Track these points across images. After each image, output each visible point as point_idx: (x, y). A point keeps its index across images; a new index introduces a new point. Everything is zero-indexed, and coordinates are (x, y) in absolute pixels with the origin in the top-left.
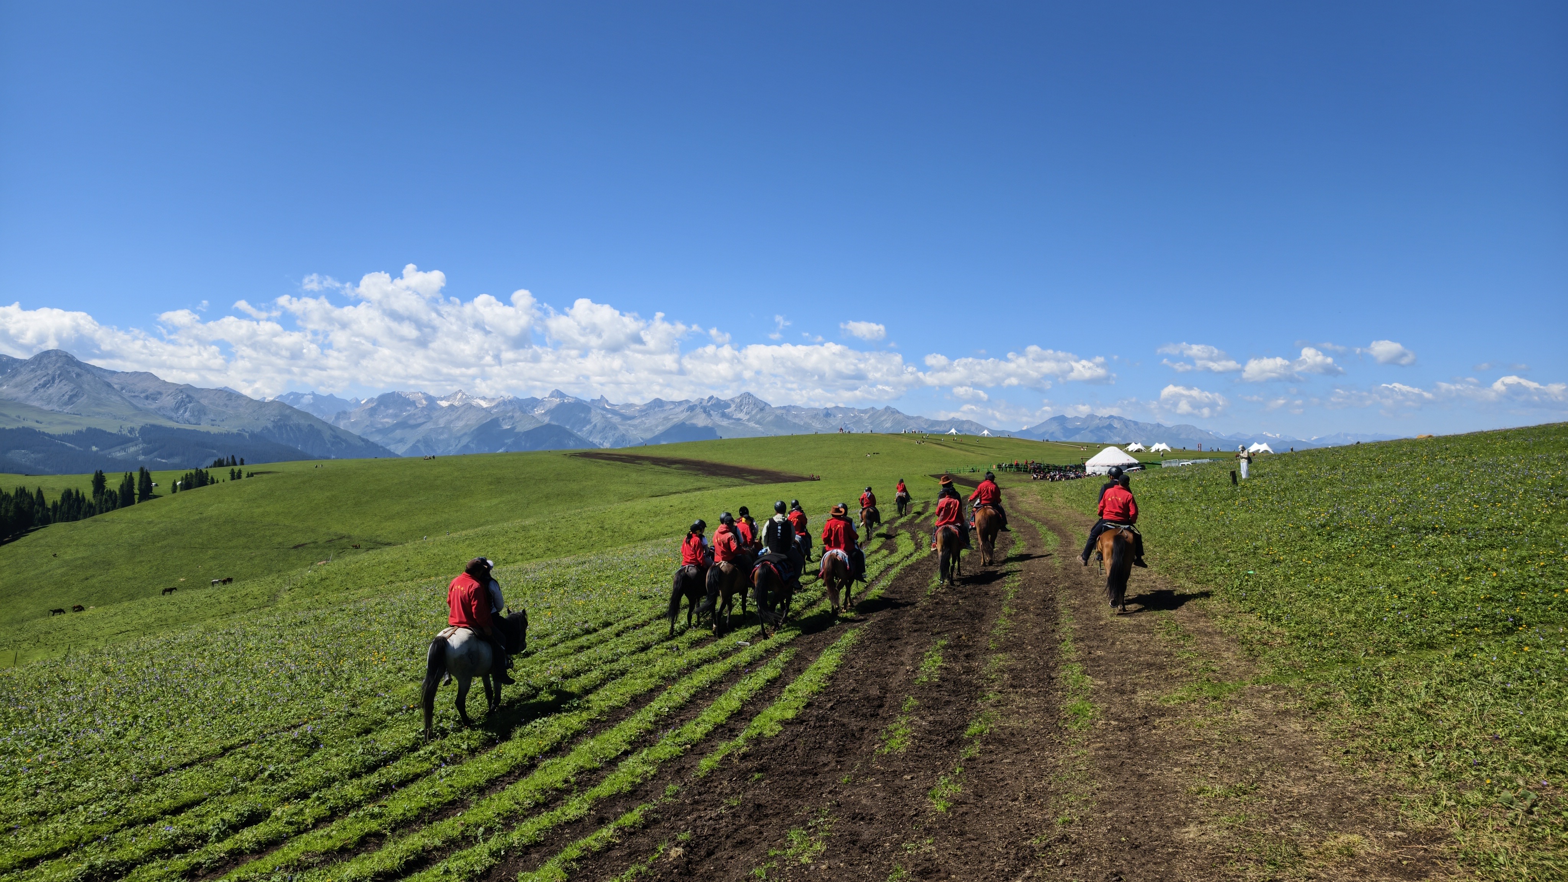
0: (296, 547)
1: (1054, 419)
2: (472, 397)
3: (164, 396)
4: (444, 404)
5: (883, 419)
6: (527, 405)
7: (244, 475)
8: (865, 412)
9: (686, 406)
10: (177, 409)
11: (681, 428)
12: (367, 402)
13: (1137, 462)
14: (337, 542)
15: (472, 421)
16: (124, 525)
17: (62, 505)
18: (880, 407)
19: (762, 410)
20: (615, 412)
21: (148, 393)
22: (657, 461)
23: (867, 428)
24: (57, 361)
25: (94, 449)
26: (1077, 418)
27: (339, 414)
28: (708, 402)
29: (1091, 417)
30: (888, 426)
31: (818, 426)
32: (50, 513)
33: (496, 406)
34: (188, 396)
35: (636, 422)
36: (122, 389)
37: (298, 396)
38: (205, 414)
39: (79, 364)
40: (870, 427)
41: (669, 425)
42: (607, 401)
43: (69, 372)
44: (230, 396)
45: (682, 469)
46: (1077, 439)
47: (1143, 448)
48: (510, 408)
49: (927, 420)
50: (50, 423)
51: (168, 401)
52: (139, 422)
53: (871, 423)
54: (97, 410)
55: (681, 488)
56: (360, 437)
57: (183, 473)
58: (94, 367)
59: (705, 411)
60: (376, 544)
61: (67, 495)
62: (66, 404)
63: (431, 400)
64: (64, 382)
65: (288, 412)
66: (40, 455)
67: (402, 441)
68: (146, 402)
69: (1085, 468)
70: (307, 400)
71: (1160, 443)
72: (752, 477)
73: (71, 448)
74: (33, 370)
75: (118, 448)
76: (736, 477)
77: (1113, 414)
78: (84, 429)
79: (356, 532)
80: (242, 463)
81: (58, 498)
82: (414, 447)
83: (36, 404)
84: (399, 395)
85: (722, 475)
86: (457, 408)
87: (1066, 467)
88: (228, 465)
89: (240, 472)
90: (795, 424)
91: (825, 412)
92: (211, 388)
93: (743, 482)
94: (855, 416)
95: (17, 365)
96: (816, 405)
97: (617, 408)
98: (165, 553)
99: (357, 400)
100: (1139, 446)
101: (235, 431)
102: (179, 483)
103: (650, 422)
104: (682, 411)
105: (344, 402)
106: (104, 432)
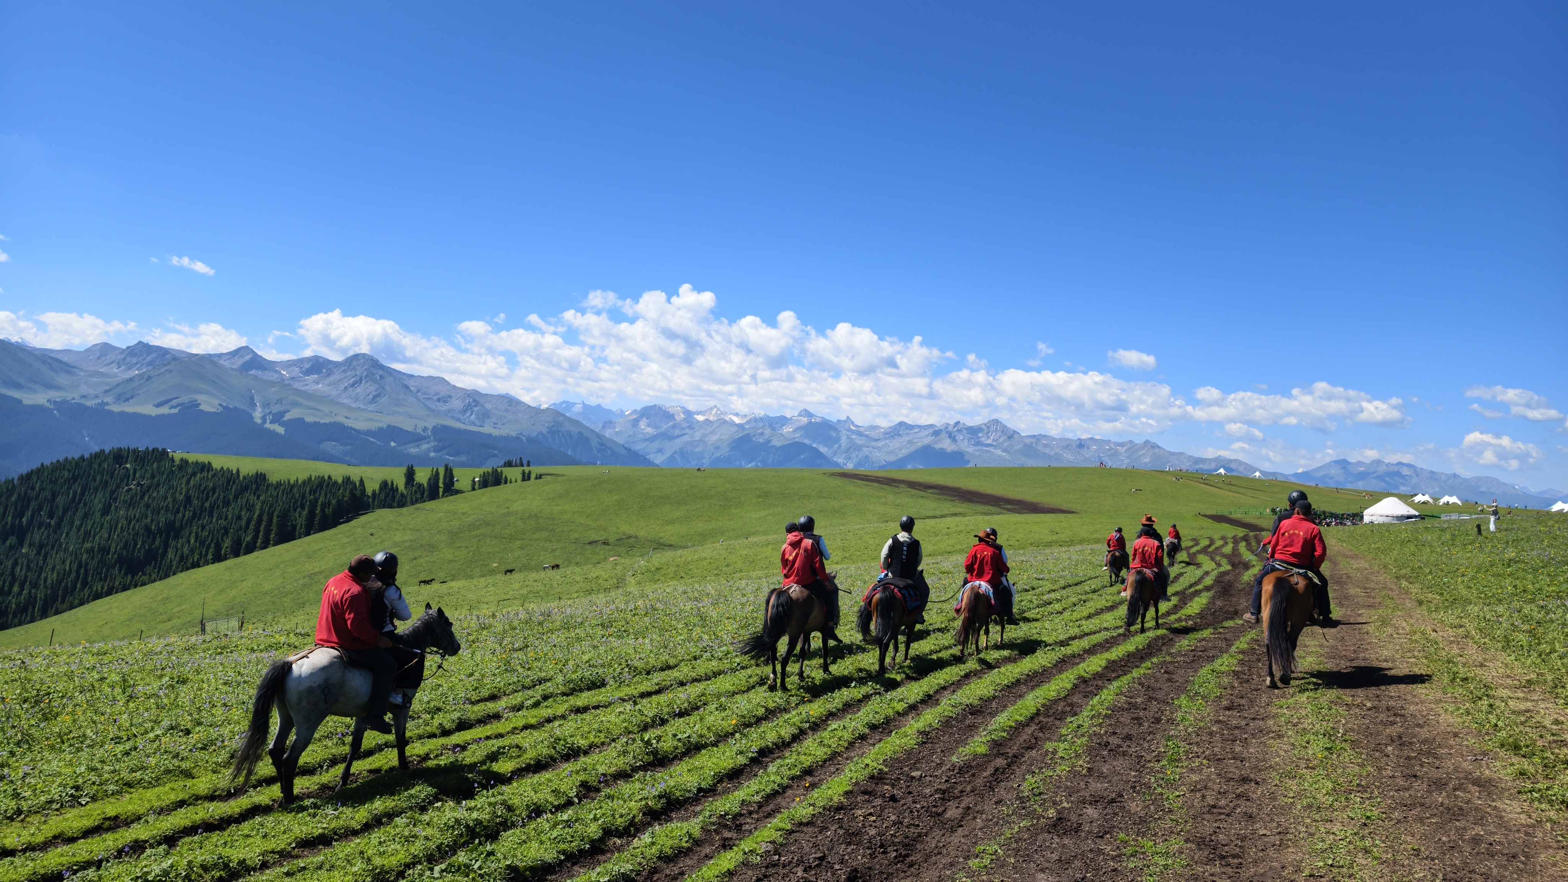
0: (590, 543)
1: (1336, 462)
2: (726, 413)
3: (454, 400)
4: (700, 418)
5: (1141, 453)
6: (776, 423)
7: (533, 476)
8: (1122, 445)
9: (931, 430)
10: (465, 411)
11: (926, 453)
12: (630, 414)
13: (1417, 513)
14: (626, 541)
15: (725, 435)
16: (442, 514)
17: (380, 493)
18: (1139, 441)
19: (1010, 437)
20: (860, 434)
21: (440, 396)
22: (912, 485)
23: (1123, 463)
24: (364, 364)
25: (393, 444)
26: (1360, 463)
27: (605, 423)
28: (954, 427)
29: (1378, 462)
30: (1146, 460)
31: (1070, 458)
32: (370, 500)
33: (748, 422)
34: (474, 400)
35: (880, 444)
36: (418, 391)
37: (569, 405)
38: (488, 417)
39: (382, 367)
40: (1126, 461)
41: (913, 448)
42: (853, 422)
43: (374, 374)
44: (510, 402)
45: (938, 494)
46: (1360, 485)
47: (1431, 501)
48: (761, 425)
49: (1190, 457)
50: (356, 419)
51: (457, 404)
52: (431, 422)
53: (1128, 457)
54: (396, 409)
55: (938, 513)
56: (623, 446)
57: (481, 471)
58: (395, 370)
59: (950, 437)
60: (660, 545)
61: (384, 485)
62: (371, 402)
63: (688, 414)
64: (369, 383)
65: (561, 419)
66: (348, 448)
67: (660, 451)
68: (439, 404)
69: (1362, 517)
70: (578, 408)
71: (1451, 496)
72: (1009, 507)
73: (373, 443)
74: (344, 371)
75: (414, 444)
76: (992, 505)
77: (1404, 461)
78: (385, 426)
79: (642, 533)
80: (528, 465)
81: (377, 487)
82: (671, 458)
83: (345, 401)
84: (660, 408)
85: (978, 502)
86: (712, 422)
87: (1343, 515)
88: (516, 466)
89: (530, 473)
90: (1045, 453)
91: (1078, 443)
92: (495, 394)
93: (1000, 510)
94: (1111, 449)
95: (331, 366)
96: (1070, 436)
97: (862, 429)
98: (479, 541)
99: (622, 410)
100: (1426, 498)
101: (514, 434)
102: (477, 479)
103: (895, 444)
104: (927, 436)
105: (610, 411)
106: (401, 430)
